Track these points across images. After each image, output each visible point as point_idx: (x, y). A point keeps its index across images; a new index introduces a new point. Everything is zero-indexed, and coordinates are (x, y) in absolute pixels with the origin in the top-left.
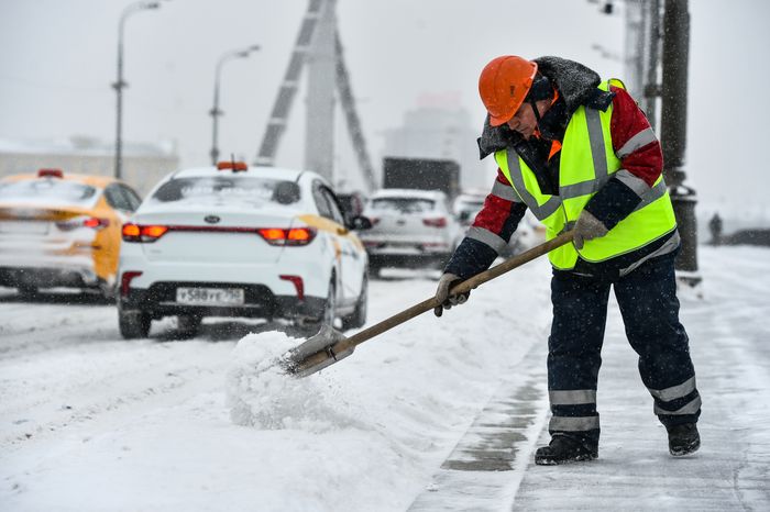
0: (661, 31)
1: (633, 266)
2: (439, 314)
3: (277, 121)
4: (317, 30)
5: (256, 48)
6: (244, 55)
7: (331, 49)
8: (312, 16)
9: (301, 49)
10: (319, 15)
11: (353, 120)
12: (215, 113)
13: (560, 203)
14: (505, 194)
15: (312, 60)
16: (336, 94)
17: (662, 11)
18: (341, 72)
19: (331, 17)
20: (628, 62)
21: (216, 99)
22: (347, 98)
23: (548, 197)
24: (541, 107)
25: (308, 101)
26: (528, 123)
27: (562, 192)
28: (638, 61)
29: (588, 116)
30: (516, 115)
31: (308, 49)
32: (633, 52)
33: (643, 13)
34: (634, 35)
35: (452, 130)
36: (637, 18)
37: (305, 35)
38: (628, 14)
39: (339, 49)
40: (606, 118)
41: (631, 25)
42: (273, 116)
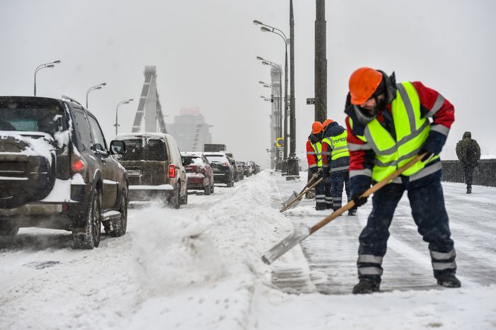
4: (149, 89)
5: (131, 100)
6: (128, 102)
8: (147, 83)
9: (143, 97)
10: (149, 83)
11: (163, 124)
12: (116, 125)
15: (148, 101)
18: (158, 104)
19: (154, 83)
21: (117, 120)
22: (160, 115)
31: (146, 97)
35: (200, 126)
37: (145, 92)
39: (157, 96)
42: (134, 125)
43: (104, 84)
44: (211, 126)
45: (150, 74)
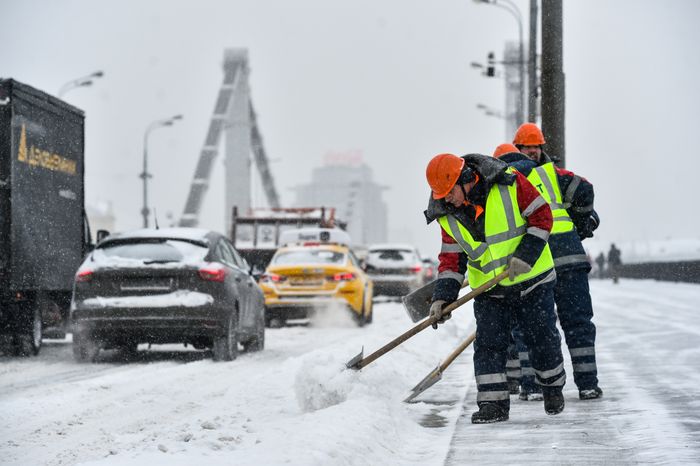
0: (539, 90)
1: (530, 289)
2: (436, 327)
3: (199, 181)
4: (232, 99)
5: (179, 117)
6: (169, 123)
7: (246, 117)
8: (228, 87)
9: (219, 116)
10: (234, 87)
11: (267, 177)
12: (144, 176)
13: (487, 248)
14: (453, 249)
15: (229, 126)
16: (252, 156)
17: (539, 73)
18: (255, 136)
19: (244, 87)
20: (509, 118)
21: (145, 164)
22: (262, 158)
23: (479, 243)
24: (467, 187)
25: (226, 163)
26: (458, 197)
27: (487, 240)
28: (519, 117)
29: (501, 191)
30: (451, 192)
31: (226, 117)
32: (513, 110)
33: (521, 75)
34: (514, 94)
35: (355, 184)
36: (517, 79)
37: (222, 104)
38: (508, 76)
39: (252, 115)
40: (513, 190)
41: (511, 86)
42: (196, 177)
43: (99, 74)
44: (386, 188)
45: (235, 66)
